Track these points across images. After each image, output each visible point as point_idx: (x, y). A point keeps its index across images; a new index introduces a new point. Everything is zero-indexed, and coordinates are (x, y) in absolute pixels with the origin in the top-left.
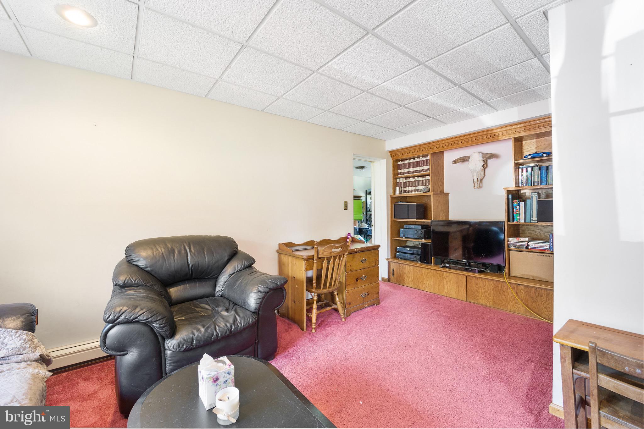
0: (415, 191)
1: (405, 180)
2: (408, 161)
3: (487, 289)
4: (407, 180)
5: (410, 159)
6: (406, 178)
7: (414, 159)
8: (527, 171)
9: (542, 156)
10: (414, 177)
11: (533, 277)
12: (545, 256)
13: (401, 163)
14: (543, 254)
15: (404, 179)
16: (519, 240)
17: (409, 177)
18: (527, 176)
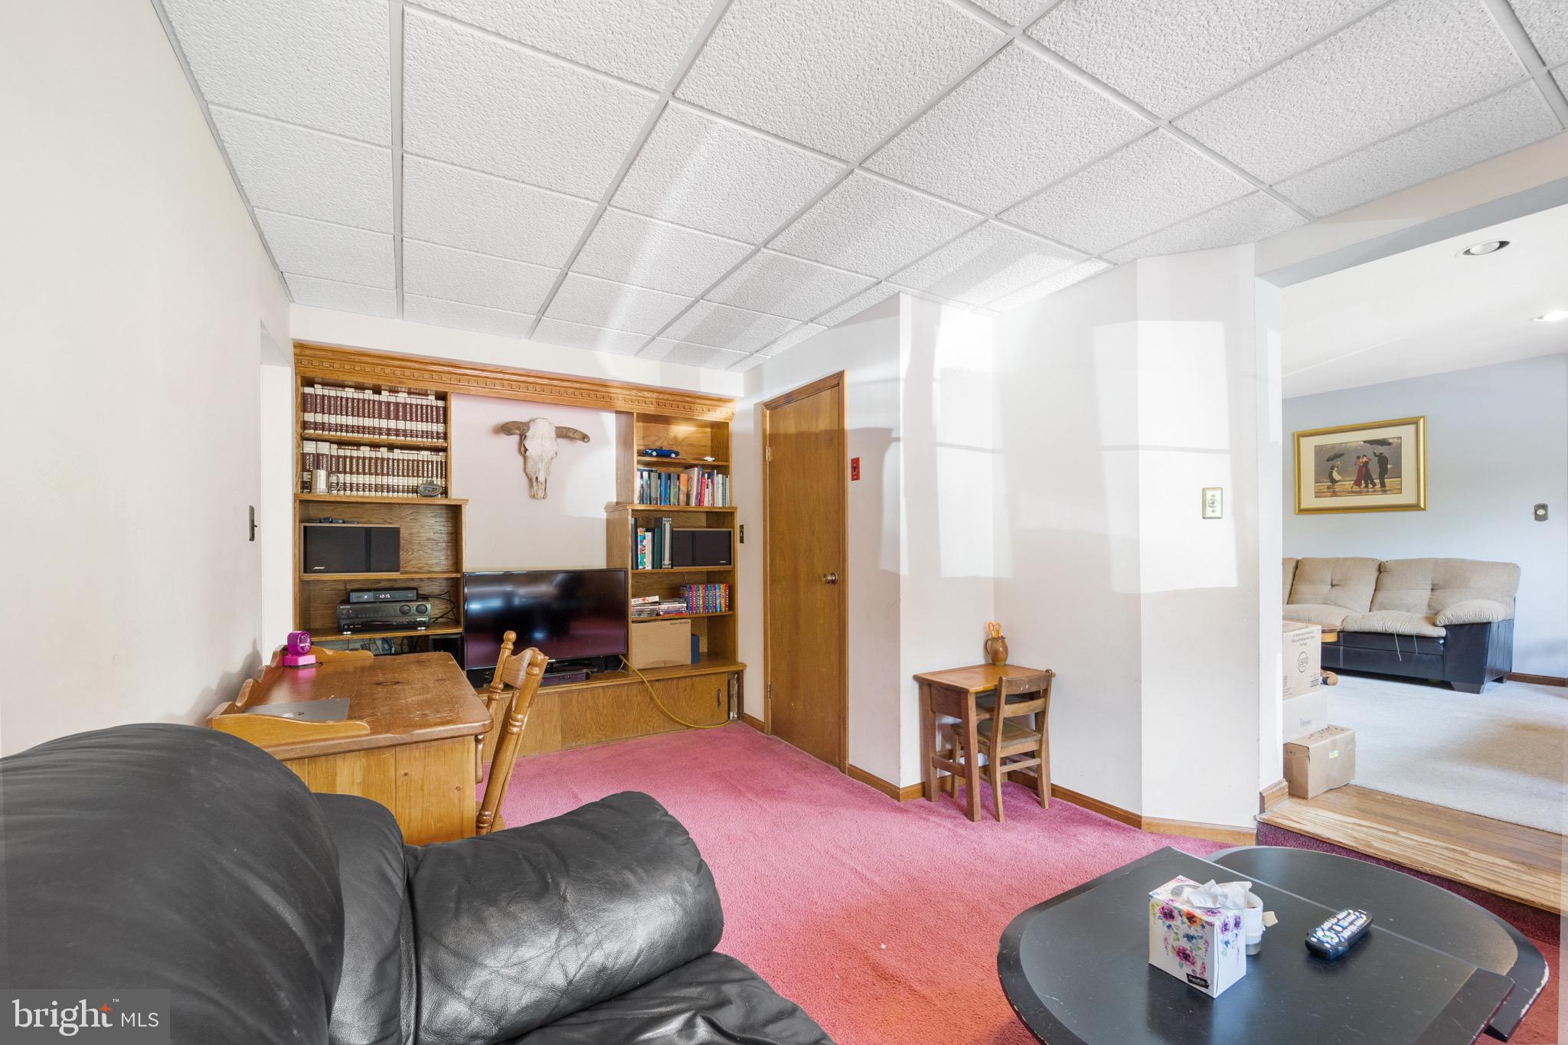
0: (379, 488)
1: (334, 450)
2: (349, 393)
3: (601, 709)
4: (347, 452)
5: (360, 387)
6: (341, 443)
7: (377, 391)
8: (642, 477)
9: (668, 456)
10: (375, 446)
11: (665, 663)
12: (681, 623)
13: (319, 390)
14: (677, 621)
15: (335, 446)
16: (646, 602)
17: (357, 444)
18: (642, 486)
